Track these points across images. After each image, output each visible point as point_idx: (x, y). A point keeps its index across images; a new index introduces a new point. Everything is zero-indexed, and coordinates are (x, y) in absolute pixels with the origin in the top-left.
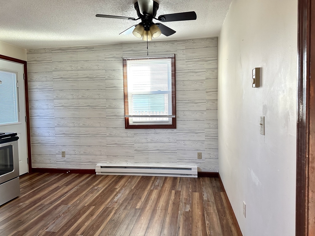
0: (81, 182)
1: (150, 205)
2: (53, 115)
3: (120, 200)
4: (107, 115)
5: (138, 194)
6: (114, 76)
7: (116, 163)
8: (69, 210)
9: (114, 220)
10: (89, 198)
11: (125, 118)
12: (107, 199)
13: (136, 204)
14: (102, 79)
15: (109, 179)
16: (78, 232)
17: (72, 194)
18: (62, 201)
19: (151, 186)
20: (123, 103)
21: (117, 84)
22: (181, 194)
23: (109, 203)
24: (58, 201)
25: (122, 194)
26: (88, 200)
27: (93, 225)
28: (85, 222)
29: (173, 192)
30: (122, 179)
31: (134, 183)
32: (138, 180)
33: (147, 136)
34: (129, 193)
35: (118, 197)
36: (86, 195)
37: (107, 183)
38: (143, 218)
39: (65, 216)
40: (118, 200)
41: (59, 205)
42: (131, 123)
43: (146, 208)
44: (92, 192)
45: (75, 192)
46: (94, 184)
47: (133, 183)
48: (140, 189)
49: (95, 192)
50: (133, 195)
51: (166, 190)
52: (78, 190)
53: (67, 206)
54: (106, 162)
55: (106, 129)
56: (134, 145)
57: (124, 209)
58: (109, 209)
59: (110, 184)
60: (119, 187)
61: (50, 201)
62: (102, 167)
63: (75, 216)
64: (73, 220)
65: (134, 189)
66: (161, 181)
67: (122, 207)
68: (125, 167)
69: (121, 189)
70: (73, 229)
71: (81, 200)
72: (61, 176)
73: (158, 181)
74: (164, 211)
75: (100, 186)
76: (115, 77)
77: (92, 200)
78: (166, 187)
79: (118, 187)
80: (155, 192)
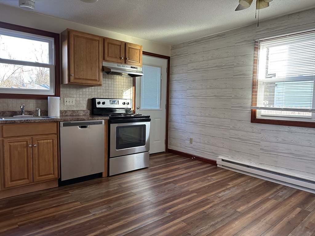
0: (199, 169)
1: (254, 213)
2: (186, 104)
3: (225, 197)
4: (232, 106)
5: (249, 197)
6: (243, 62)
7: (238, 159)
8: (174, 189)
9: (206, 213)
10: (197, 185)
11: (252, 111)
12: (212, 192)
13: (240, 206)
14: (231, 66)
15: (227, 174)
16: (168, 210)
17: (184, 177)
18: (174, 180)
19: (271, 194)
20: (250, 92)
21: (246, 71)
22: (308, 216)
23: (212, 195)
24: (171, 179)
25: (231, 192)
26: (195, 186)
27: (184, 210)
28: (180, 204)
29: (298, 209)
30: (241, 178)
31: (253, 185)
32: (259, 184)
33: (278, 134)
34: (239, 194)
35: (224, 193)
36: (196, 182)
37: (223, 177)
38: (237, 222)
39: (168, 193)
40: (223, 196)
41: (170, 183)
42: (258, 116)
43: (248, 214)
44: (202, 181)
45: (189, 176)
46: (210, 175)
47: (251, 185)
48: (254, 194)
49: (206, 182)
50: (242, 196)
51: (289, 204)
52: (192, 175)
53: (175, 186)
54: (228, 156)
55: (230, 121)
56: (260, 142)
57: (224, 206)
58: (209, 201)
59: (225, 179)
60: (233, 184)
61: (166, 177)
62: (223, 160)
63: (175, 196)
64: (171, 199)
65: (247, 191)
66: (289, 193)
67: (223, 204)
68: (248, 166)
69: (234, 187)
70: (167, 206)
71: (188, 185)
72: (187, 160)
73: (285, 191)
74: (268, 225)
75: (213, 178)
76: (244, 64)
77: (198, 187)
78: (291, 202)
79: (231, 184)
80: (272, 202)
